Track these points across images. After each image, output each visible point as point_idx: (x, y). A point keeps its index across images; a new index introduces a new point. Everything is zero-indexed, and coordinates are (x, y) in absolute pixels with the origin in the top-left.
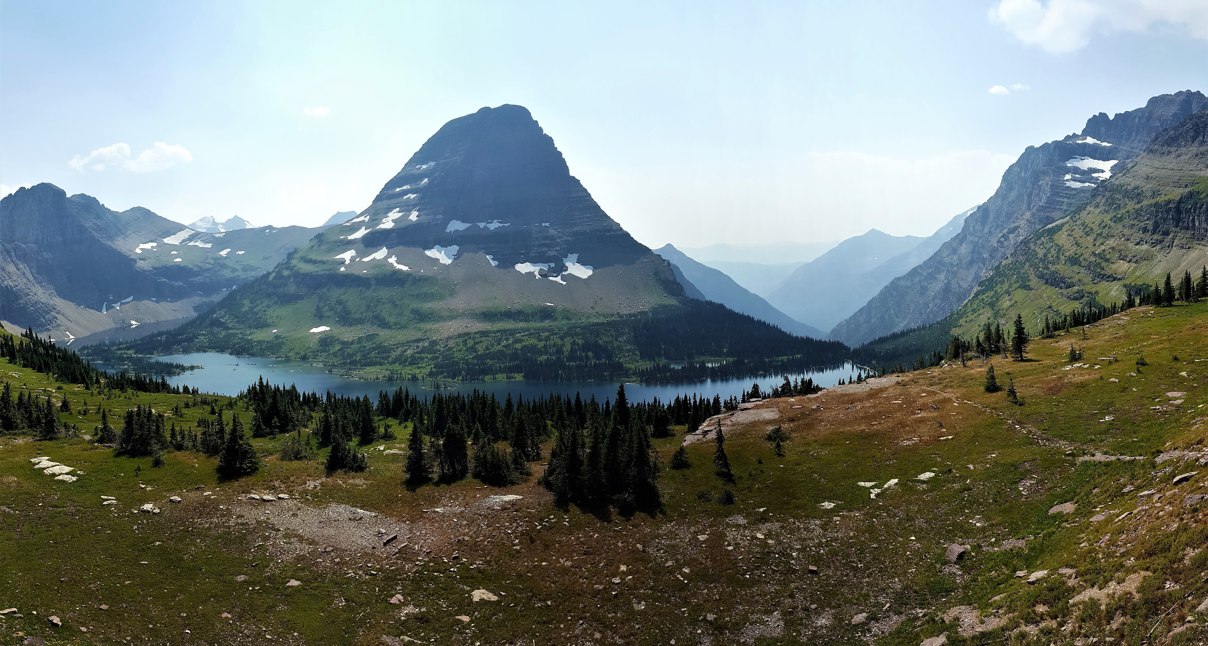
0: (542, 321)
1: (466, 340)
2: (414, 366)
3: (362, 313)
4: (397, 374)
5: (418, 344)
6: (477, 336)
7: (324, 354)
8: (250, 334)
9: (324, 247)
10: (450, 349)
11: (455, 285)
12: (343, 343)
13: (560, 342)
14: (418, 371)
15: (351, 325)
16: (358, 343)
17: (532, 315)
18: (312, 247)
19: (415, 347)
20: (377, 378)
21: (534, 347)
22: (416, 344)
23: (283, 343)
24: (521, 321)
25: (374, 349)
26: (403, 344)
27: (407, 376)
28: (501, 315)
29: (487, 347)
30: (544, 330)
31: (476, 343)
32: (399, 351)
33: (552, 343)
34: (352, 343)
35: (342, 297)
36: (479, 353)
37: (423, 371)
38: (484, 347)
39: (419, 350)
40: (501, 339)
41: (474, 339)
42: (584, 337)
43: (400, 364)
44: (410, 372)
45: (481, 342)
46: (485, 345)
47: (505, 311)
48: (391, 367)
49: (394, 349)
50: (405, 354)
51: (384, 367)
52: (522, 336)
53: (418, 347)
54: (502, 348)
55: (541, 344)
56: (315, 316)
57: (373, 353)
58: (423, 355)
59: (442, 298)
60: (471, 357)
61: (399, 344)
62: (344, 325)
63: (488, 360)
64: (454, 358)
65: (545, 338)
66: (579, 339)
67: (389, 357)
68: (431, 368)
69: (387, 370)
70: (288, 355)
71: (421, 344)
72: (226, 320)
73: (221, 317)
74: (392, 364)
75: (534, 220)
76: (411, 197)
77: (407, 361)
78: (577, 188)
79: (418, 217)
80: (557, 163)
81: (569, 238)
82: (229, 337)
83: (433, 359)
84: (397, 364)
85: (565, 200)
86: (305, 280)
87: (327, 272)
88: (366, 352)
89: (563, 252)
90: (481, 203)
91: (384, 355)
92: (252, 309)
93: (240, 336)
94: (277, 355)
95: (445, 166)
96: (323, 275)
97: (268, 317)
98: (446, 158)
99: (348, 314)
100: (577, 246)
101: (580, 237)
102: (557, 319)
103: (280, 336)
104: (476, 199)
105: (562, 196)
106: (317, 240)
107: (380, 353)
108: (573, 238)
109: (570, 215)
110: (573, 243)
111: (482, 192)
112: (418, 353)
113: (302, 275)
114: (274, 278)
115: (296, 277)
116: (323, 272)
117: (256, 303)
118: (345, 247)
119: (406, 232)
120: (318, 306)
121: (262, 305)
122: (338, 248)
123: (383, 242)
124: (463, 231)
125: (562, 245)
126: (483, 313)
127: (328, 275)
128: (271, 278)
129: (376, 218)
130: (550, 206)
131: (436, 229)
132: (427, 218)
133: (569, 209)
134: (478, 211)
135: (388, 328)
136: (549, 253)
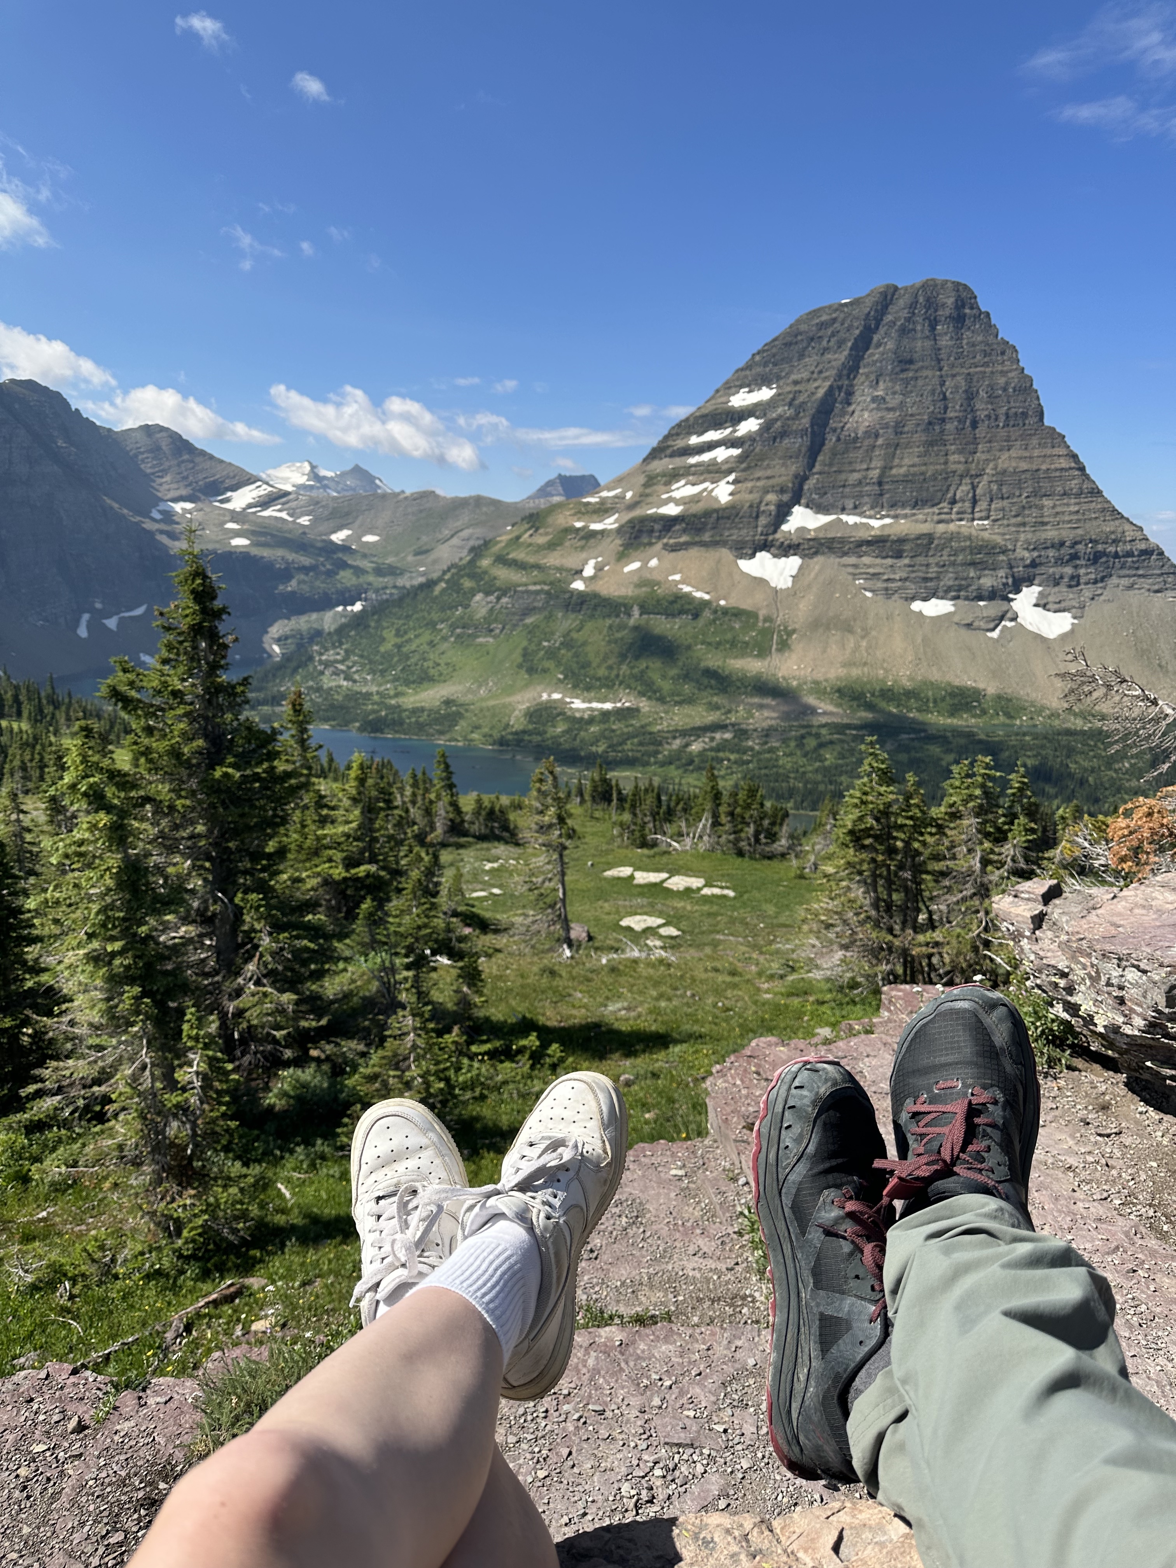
0: (952, 715)
1: (803, 737)
3: (610, 668)
5: (714, 734)
6: (824, 731)
8: (397, 695)
9: (541, 540)
10: (771, 749)
11: (790, 634)
12: (573, 720)
15: (588, 688)
16: (600, 722)
17: (935, 701)
18: (518, 538)
19: (708, 739)
22: (709, 734)
24: (910, 710)
25: (630, 736)
26: (684, 733)
28: (873, 695)
30: (954, 730)
31: (821, 745)
32: (677, 743)
34: (590, 721)
35: (574, 635)
36: (827, 763)
38: (835, 753)
39: (715, 744)
41: (818, 735)
42: (1039, 753)
43: (678, 768)
45: (831, 742)
46: (838, 747)
47: (881, 690)
49: (667, 738)
50: (688, 750)
53: (712, 738)
56: (520, 666)
58: (721, 755)
59: (763, 652)
60: (810, 768)
61: (676, 730)
62: (575, 687)
64: (778, 766)
67: (657, 752)
71: (718, 736)
72: (349, 668)
73: (337, 661)
74: (663, 764)
75: (958, 513)
76: (721, 454)
77: (691, 762)
78: (1056, 451)
79: (731, 494)
80: (1020, 398)
81: (1026, 554)
82: (356, 698)
83: (740, 763)
84: (673, 767)
85: (1028, 475)
86: (504, 600)
87: (546, 588)
88: (615, 741)
89: (1010, 581)
90: (856, 476)
91: (652, 748)
92: (399, 647)
93: (376, 698)
94: (448, 736)
95: (793, 399)
96: (537, 593)
97: (431, 664)
98: (796, 383)
99: (583, 667)
100: (1042, 570)
101: (1051, 553)
102: (984, 712)
103: (453, 701)
104: (847, 468)
105: (1024, 466)
106: (527, 526)
107: (641, 744)
108: (1035, 554)
109: (1036, 506)
110: (1034, 564)
111: (860, 454)
112: (712, 749)
113: (499, 589)
114: (444, 590)
115: (487, 593)
116: (538, 587)
117: (406, 637)
118: (583, 542)
119: (705, 524)
120: (525, 649)
121: (418, 641)
122: (567, 544)
123: (659, 538)
124: (815, 530)
125: (1011, 567)
126: (839, 691)
127: (548, 593)
128: (437, 590)
129: (648, 491)
130: (995, 487)
131: (763, 521)
132: (748, 498)
133: (1035, 493)
134: (847, 490)
135: (658, 699)
136: (982, 581)
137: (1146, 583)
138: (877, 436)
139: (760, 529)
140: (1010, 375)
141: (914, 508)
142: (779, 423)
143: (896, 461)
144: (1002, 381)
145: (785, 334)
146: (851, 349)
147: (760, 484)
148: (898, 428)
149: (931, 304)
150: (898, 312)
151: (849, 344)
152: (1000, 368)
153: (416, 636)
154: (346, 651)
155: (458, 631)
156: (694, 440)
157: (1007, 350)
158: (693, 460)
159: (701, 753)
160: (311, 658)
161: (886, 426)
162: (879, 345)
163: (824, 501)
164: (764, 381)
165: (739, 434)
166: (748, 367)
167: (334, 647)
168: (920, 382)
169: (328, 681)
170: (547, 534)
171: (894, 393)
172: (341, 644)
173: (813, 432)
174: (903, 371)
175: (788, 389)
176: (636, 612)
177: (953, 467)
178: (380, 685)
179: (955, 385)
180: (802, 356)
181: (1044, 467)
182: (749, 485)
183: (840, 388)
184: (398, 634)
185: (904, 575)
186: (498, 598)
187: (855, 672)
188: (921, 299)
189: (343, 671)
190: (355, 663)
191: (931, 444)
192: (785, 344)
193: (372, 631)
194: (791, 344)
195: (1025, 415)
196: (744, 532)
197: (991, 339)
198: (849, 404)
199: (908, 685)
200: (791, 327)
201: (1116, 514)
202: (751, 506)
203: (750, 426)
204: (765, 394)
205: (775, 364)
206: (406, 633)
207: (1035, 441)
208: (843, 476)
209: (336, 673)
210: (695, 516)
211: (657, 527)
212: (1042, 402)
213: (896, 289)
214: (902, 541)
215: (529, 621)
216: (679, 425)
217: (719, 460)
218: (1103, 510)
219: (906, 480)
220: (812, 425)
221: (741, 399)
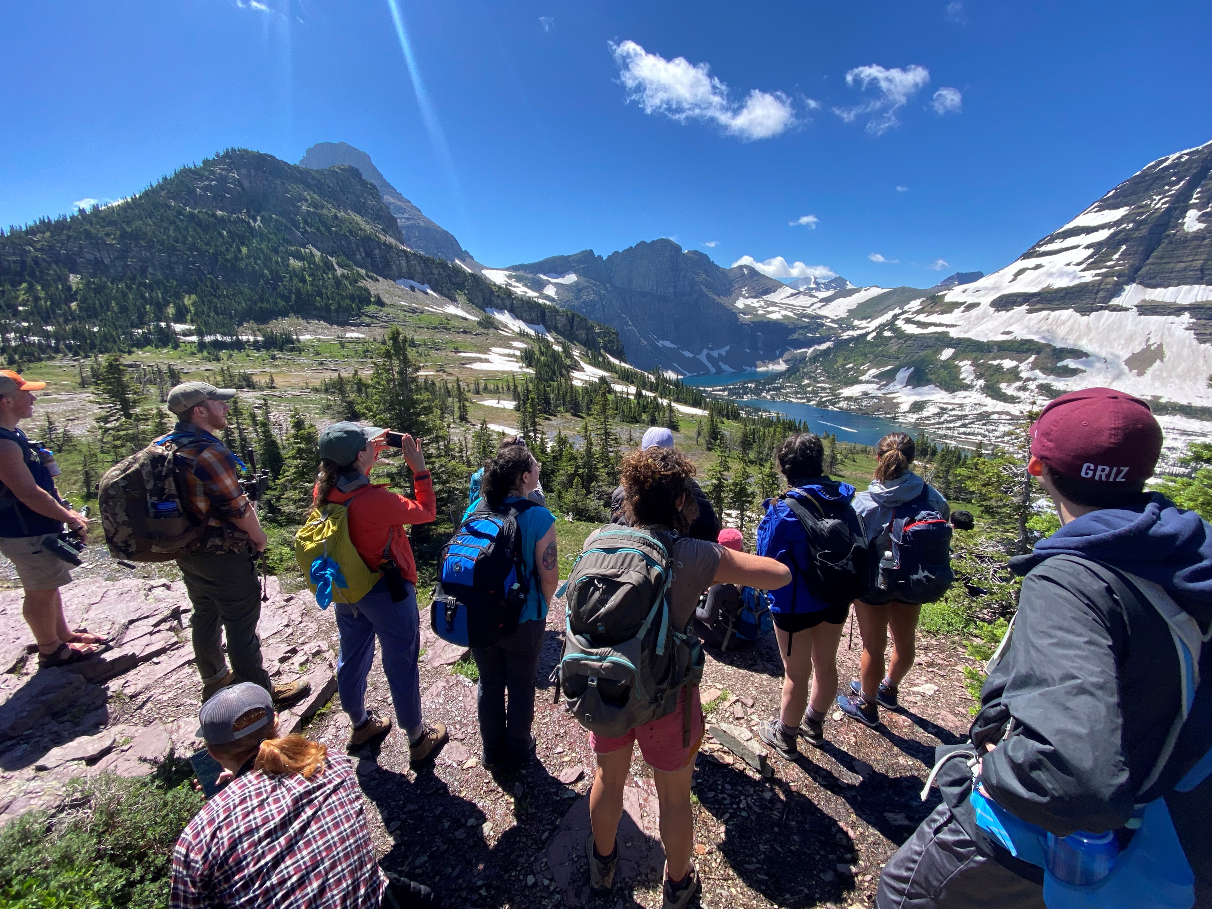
7: (915, 418)
8: (839, 388)
9: (938, 309)
18: (924, 308)
35: (951, 362)
62: (946, 390)
82: (818, 391)
86: (908, 342)
87: (936, 335)
90: (1182, 265)
93: (829, 391)
95: (1137, 217)
96: (931, 338)
97: (860, 374)
98: (1141, 206)
104: (1175, 260)
111: (1187, 251)
113: (907, 336)
114: (874, 337)
115: (900, 339)
116: (932, 335)
119: (1056, 297)
123: (1020, 306)
128: (870, 337)
129: (1016, 278)
131: (1101, 294)
134: (1174, 274)
138: (1204, 239)
139: (1097, 301)
142: (1123, 233)
145: (1137, 176)
147: (1104, 271)
151: (1187, 179)
153: (855, 361)
154: (817, 367)
155: (880, 358)
160: (798, 370)
163: (1154, 282)
165: (1092, 240)
167: (811, 365)
170: (942, 306)
172: (814, 363)
173: (1150, 239)
175: (1135, 211)
176: (995, 350)
180: (1148, 189)
183: (1175, 208)
192: (1136, 182)
193: (832, 358)
194: (1139, 183)
196: (1084, 302)
198: (1182, 218)
202: (1092, 286)
203: (1101, 236)
205: (1128, 196)
206: (850, 359)
208: (1171, 265)
210: (1048, 293)
211: (1020, 299)
220: (1150, 234)
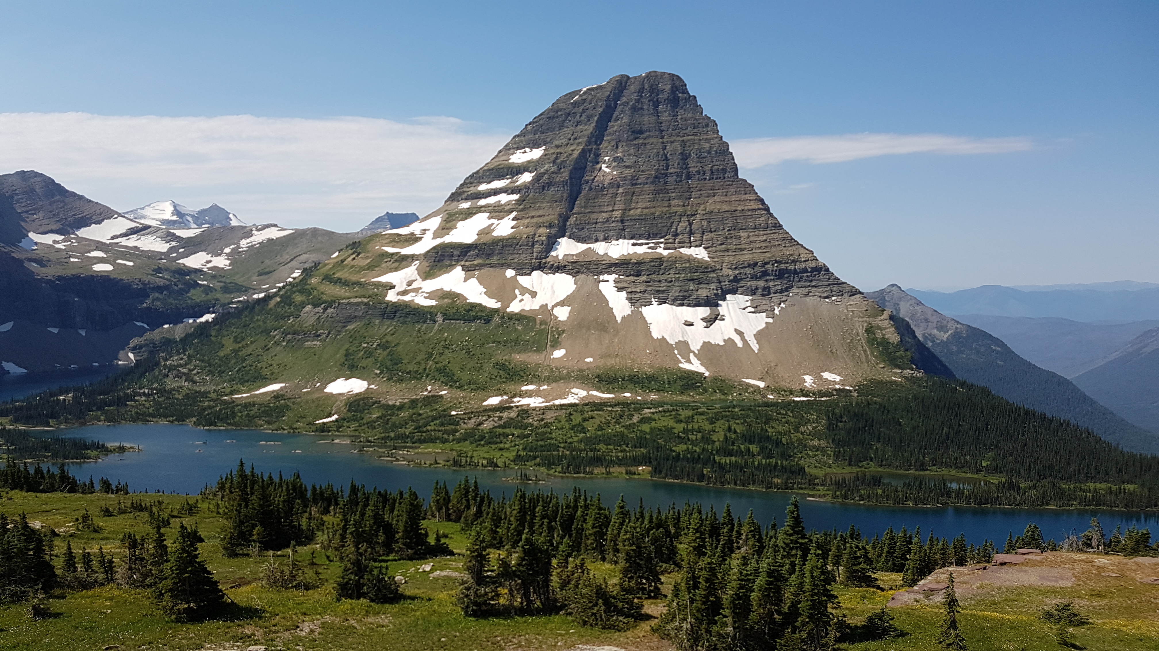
0: (682, 393)
1: (571, 414)
2: (493, 446)
3: (419, 363)
4: (467, 457)
5: (501, 414)
6: (586, 408)
7: (354, 425)
8: (231, 393)
9: (362, 262)
10: (547, 425)
11: (559, 333)
12: (387, 407)
13: (708, 427)
14: (498, 454)
15: (401, 381)
16: (409, 408)
17: (669, 383)
18: (343, 261)
19: (496, 419)
20: (436, 463)
21: (670, 430)
22: (498, 414)
23: (287, 407)
24: (651, 391)
25: (435, 418)
26: (478, 414)
27: (480, 461)
28: (623, 380)
29: (599, 426)
30: (684, 405)
31: (585, 420)
32: (471, 423)
33: (696, 427)
34: (401, 407)
35: (389, 338)
36: (589, 433)
37: (506, 454)
38: (596, 426)
39: (501, 422)
40: (621, 416)
41: (582, 412)
42: (745, 421)
43: (471, 443)
44: (486, 455)
45: (592, 418)
46: (597, 421)
47: (630, 376)
48: (457, 447)
49: (464, 419)
50: (480, 428)
51: (447, 445)
52: (653, 413)
53: (500, 418)
54: (622, 429)
55: (681, 426)
56: (343, 365)
57: (432, 424)
58: (507, 431)
59: (540, 348)
60: (576, 439)
61: (472, 413)
62: (389, 379)
63: (601, 446)
64: (551, 438)
65: (685, 418)
66: (738, 424)
67: (455, 431)
68: (518, 450)
69: (452, 450)
70: (294, 426)
71: (505, 415)
72: (191, 370)
73: (180, 365)
74: (459, 441)
75: (679, 243)
76: (504, 198)
77: (482, 438)
78: (747, 197)
79: (512, 228)
80: (721, 158)
81: (730, 272)
82: (194, 397)
83: (522, 437)
84: (467, 443)
85: (728, 215)
86: (330, 310)
87: (365, 300)
88: (421, 422)
89: (719, 291)
90: (605, 215)
91: (449, 428)
92: (236, 352)
93: (213, 396)
94: (275, 426)
95: (556, 158)
96: (358, 304)
97: (264, 365)
98: (558, 147)
99: (397, 364)
100: (742, 283)
101: (748, 271)
102: (705, 390)
103: (282, 395)
104: (597, 209)
105: (725, 207)
106: (351, 252)
107: (442, 424)
108: (737, 272)
109: (736, 237)
110: (736, 280)
111: (607, 199)
112: (500, 427)
113: (325, 302)
114: (278, 303)
115: (315, 306)
116: (359, 300)
117: (243, 343)
118: (397, 264)
119: (493, 251)
120: (347, 350)
121: (253, 346)
122: (384, 265)
123: (458, 261)
124: (576, 255)
125: (720, 282)
126: (598, 376)
127: (367, 304)
128: (272, 303)
129: (448, 225)
130: (705, 223)
131: (537, 248)
132: (525, 231)
133: (734, 228)
134: (598, 226)
135: (457, 388)
136: (699, 292)
137: (818, 291)
138: (618, 186)
139: (535, 255)
140: (713, 142)
141: (647, 239)
142: (546, 176)
143: (633, 205)
144: (707, 146)
145: (549, 110)
146: (597, 122)
147: (535, 220)
148: (634, 181)
149: (654, 90)
150: (630, 95)
151: (596, 118)
152: (705, 137)
153: (252, 343)
154: (189, 357)
155: (290, 336)
156: (483, 187)
157: (710, 124)
158: (482, 202)
159: (491, 431)
160: (157, 364)
161: (625, 179)
162: (617, 120)
163: (583, 234)
164: (534, 145)
165: (518, 183)
166: (522, 134)
167: (178, 353)
168: (648, 147)
169: (170, 383)
170: (367, 258)
171: (629, 155)
172: (185, 350)
173: (572, 184)
174: (636, 139)
175: (552, 151)
176: (440, 319)
177: (674, 209)
178: (218, 385)
179: (674, 148)
180: (561, 127)
181: (740, 208)
182: (526, 221)
183: (590, 151)
184: (236, 340)
185: (643, 289)
186: (325, 309)
187: (611, 362)
188: (646, 86)
189: (184, 374)
190: (196, 366)
191: (658, 192)
192: (549, 118)
193: (213, 339)
194: (553, 118)
195: (724, 171)
196: (523, 256)
197: (698, 116)
198: (598, 163)
199: (649, 371)
200: (553, 105)
201: (793, 242)
202: (528, 237)
203: (526, 177)
204: (537, 153)
205: (542, 133)
206: (243, 339)
207: (732, 190)
208: (595, 216)
209: (179, 376)
210: (485, 244)
211: (456, 253)
212: (736, 161)
213: (628, 77)
214: (639, 263)
215: (350, 327)
216: (472, 176)
217: (503, 202)
218: (784, 239)
219: (641, 219)
220: (571, 178)
221: (518, 158)
